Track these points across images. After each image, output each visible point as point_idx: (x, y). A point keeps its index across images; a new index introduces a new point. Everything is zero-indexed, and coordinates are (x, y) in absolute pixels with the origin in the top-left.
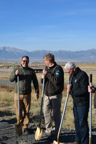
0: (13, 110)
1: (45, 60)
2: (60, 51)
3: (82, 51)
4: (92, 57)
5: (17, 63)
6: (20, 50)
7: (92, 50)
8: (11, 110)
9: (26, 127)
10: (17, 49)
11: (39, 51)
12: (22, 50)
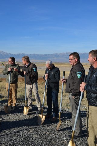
0: (3, 94)
1: (23, 60)
2: (34, 54)
3: (49, 55)
4: (55, 58)
5: (4, 62)
6: (6, 53)
7: (55, 54)
8: (2, 94)
9: (15, 105)
10: (4, 52)
11: (19, 54)
12: (8, 53)
